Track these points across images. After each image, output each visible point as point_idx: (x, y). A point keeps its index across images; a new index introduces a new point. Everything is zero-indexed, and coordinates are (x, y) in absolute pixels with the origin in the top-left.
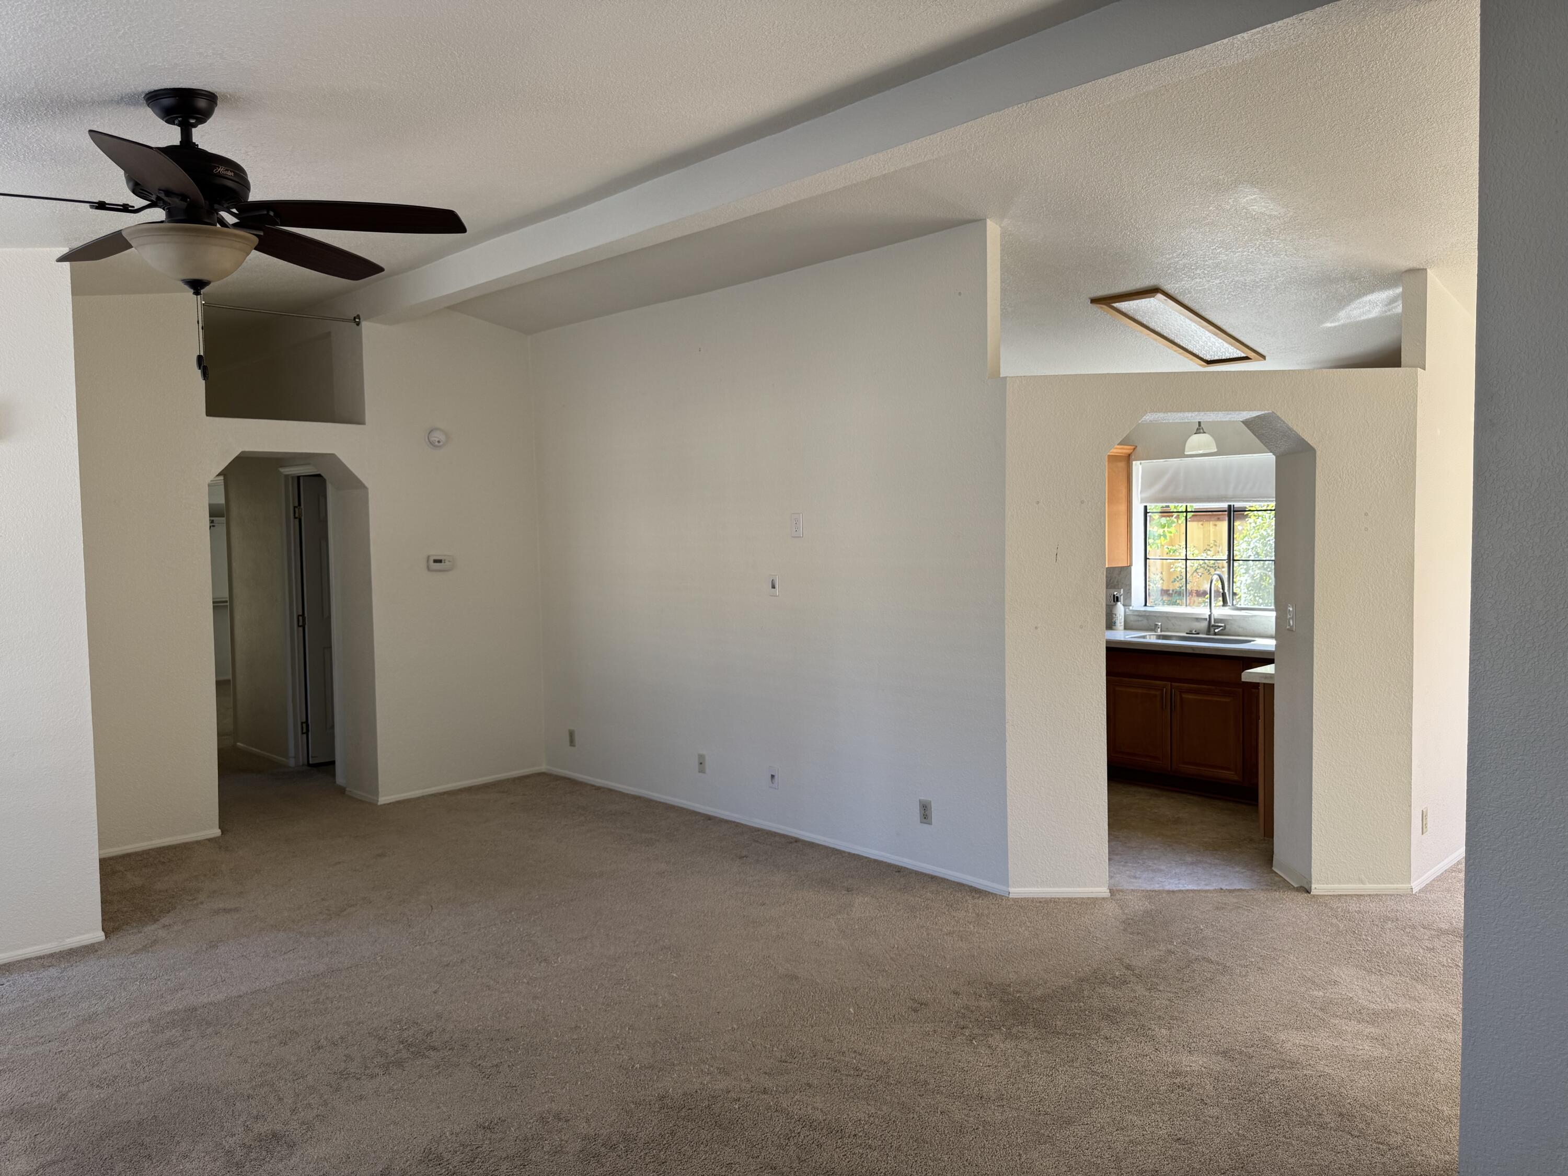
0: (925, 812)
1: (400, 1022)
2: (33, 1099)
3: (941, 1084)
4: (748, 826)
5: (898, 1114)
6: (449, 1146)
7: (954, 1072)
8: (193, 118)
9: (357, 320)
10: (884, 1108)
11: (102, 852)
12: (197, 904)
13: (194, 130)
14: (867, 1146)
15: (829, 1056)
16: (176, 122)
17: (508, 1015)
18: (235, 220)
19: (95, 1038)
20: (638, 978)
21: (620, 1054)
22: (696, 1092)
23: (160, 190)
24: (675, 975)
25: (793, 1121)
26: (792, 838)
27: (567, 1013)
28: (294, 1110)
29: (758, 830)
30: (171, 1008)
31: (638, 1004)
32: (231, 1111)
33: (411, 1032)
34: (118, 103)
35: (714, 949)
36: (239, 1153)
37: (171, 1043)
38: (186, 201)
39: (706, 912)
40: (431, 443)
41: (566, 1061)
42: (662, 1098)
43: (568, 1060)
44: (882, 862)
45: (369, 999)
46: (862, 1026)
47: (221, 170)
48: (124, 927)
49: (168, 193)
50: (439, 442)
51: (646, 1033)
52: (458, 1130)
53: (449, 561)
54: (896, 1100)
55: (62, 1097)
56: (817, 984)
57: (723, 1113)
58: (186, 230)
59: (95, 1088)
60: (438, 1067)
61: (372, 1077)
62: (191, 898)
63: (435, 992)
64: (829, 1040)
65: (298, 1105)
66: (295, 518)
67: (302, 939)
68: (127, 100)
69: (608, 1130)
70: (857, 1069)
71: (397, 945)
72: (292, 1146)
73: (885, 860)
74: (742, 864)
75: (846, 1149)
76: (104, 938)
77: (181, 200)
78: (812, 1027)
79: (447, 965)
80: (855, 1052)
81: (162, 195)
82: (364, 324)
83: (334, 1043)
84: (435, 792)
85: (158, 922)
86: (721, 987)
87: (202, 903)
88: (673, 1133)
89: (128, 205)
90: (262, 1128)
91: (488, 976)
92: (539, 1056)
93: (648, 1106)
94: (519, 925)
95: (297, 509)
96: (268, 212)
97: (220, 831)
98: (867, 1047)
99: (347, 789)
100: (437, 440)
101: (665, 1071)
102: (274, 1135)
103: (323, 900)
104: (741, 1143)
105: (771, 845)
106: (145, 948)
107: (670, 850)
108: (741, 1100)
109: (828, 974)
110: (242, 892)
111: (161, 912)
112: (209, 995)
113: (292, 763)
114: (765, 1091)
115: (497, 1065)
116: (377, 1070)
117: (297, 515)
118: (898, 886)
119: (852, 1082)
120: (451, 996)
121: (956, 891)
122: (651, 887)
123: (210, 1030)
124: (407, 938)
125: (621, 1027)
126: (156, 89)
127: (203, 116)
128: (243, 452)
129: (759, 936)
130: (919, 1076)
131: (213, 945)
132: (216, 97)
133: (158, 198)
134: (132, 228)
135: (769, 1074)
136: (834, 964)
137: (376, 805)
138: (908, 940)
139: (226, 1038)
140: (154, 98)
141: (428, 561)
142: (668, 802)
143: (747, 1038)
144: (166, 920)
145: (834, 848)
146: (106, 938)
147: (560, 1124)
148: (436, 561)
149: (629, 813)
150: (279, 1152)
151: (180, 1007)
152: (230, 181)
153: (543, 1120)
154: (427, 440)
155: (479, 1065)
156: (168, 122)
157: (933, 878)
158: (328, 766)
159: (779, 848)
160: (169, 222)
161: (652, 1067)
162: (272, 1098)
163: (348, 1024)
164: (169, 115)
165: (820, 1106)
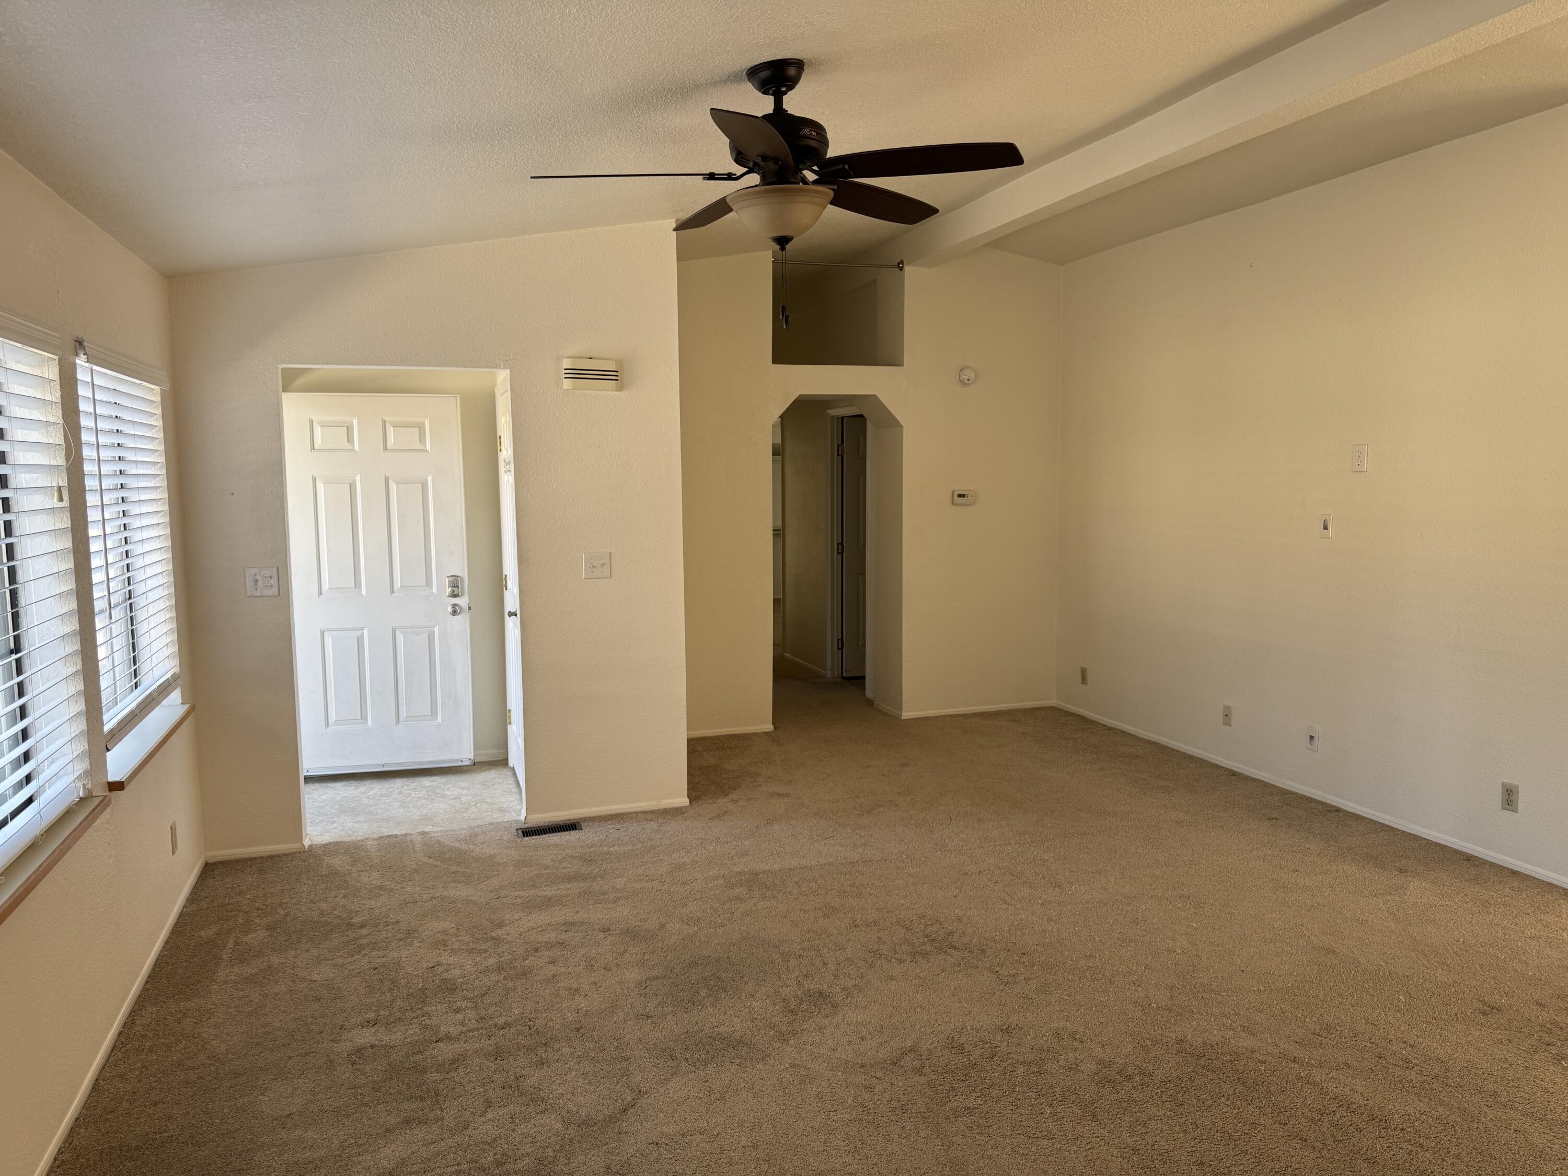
0: (1510, 797)
1: (924, 917)
2: (642, 924)
3: (1517, 1099)
4: (1278, 787)
5: (1458, 1119)
6: (970, 1039)
7: (1534, 1091)
8: (784, 86)
9: (900, 266)
10: (1441, 1109)
11: (689, 733)
12: (757, 786)
13: (784, 96)
14: (1418, 1145)
15: (1373, 1040)
16: (771, 92)
17: (1024, 931)
18: (816, 177)
19: (684, 884)
20: (1155, 921)
21: (1135, 991)
22: (1217, 1044)
23: (758, 156)
24: (1194, 925)
25: (1328, 1097)
26: (1332, 806)
27: (1081, 941)
28: (836, 976)
29: (1292, 793)
30: (738, 870)
31: (1154, 946)
32: (786, 965)
33: (935, 928)
34: (725, 82)
35: (1238, 907)
36: (793, 1003)
37: (739, 899)
38: (778, 164)
39: (1229, 868)
40: (962, 381)
41: (1081, 986)
42: (1179, 1042)
43: (1083, 985)
44: (1445, 846)
45: (896, 892)
46: (1414, 1017)
47: (806, 131)
48: (703, 797)
49: (765, 158)
50: (968, 380)
51: (1164, 976)
52: (978, 1027)
53: (972, 496)
54: (1455, 1104)
55: (662, 926)
56: (1359, 962)
57: (1246, 1072)
58: (778, 191)
59: (684, 925)
60: (959, 965)
61: (901, 961)
62: (752, 780)
63: (955, 897)
64: (1372, 1024)
65: (840, 972)
66: (838, 455)
67: (839, 829)
68: (733, 78)
69: (1123, 1061)
70: (1408, 1061)
71: (920, 847)
72: (835, 1006)
73: (1450, 845)
74: (1271, 826)
75: (1391, 1141)
76: (689, 803)
77: (774, 163)
78: (1352, 1006)
79: (966, 874)
80: (1405, 1042)
81: (759, 161)
82: (908, 269)
83: (868, 925)
84: (952, 713)
85: (727, 797)
86: (1245, 945)
87: (760, 786)
88: (1192, 1079)
89: (731, 173)
90: (812, 985)
91: (1004, 891)
92: (1055, 975)
93: (1165, 1046)
94: (1033, 849)
95: (840, 447)
96: (844, 166)
97: (772, 726)
98: (1420, 1040)
99: (875, 702)
100: (967, 378)
101: (1184, 1016)
102: (821, 994)
103: (856, 797)
104: (1267, 1106)
105: (1305, 810)
106: (718, 817)
107: (1189, 800)
108: (1268, 1063)
109: (1373, 954)
110: (790, 781)
111: (729, 789)
112: (767, 864)
113: (829, 674)
114: (1295, 1060)
115: (1014, 975)
116: (905, 957)
117: (840, 453)
118: (1467, 876)
119: (1400, 1073)
120: (970, 902)
121: (1545, 892)
122: (1169, 834)
123: (768, 894)
124: (929, 843)
125: (1137, 964)
126: (756, 64)
127: (792, 83)
128: (800, 396)
129: (1290, 903)
130: (1487, 1085)
131: (769, 822)
132: (804, 62)
133: (756, 164)
134: (733, 194)
135: (1300, 1044)
136: (1381, 947)
137: (900, 719)
138: (1477, 936)
139: (781, 903)
140: (753, 73)
141: (953, 496)
142: (1187, 752)
143: (1275, 1002)
144: (734, 796)
145: (1384, 824)
146: (690, 803)
147: (1075, 1043)
148: (960, 496)
149: (1143, 758)
150: (825, 1009)
151: (746, 870)
152: (814, 141)
153: (1058, 1036)
154: (957, 378)
155: (997, 972)
156: (764, 93)
157: (1515, 873)
158: (859, 680)
159: (1315, 815)
160: (762, 185)
161: (1169, 1009)
162: (818, 961)
163: (878, 910)
164: (764, 88)
165: (1361, 1089)
